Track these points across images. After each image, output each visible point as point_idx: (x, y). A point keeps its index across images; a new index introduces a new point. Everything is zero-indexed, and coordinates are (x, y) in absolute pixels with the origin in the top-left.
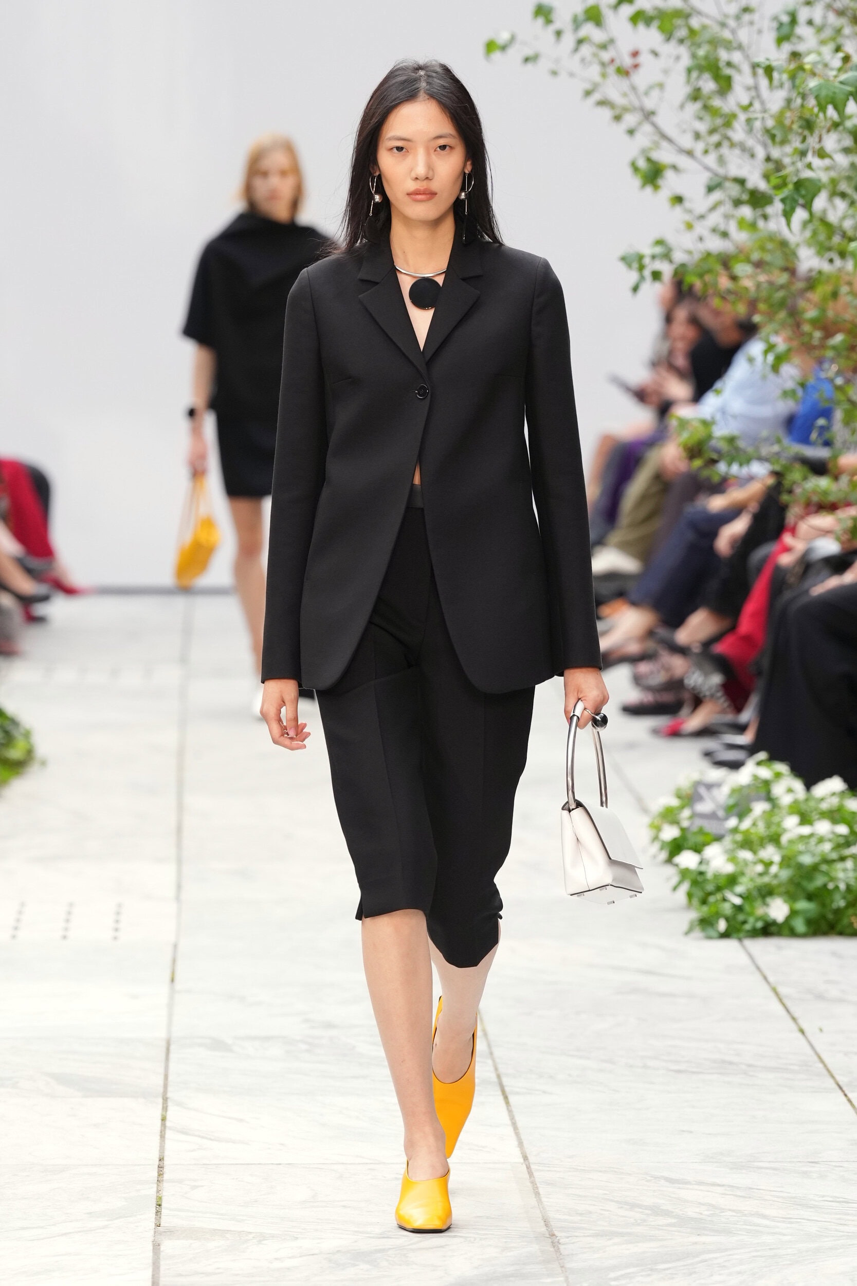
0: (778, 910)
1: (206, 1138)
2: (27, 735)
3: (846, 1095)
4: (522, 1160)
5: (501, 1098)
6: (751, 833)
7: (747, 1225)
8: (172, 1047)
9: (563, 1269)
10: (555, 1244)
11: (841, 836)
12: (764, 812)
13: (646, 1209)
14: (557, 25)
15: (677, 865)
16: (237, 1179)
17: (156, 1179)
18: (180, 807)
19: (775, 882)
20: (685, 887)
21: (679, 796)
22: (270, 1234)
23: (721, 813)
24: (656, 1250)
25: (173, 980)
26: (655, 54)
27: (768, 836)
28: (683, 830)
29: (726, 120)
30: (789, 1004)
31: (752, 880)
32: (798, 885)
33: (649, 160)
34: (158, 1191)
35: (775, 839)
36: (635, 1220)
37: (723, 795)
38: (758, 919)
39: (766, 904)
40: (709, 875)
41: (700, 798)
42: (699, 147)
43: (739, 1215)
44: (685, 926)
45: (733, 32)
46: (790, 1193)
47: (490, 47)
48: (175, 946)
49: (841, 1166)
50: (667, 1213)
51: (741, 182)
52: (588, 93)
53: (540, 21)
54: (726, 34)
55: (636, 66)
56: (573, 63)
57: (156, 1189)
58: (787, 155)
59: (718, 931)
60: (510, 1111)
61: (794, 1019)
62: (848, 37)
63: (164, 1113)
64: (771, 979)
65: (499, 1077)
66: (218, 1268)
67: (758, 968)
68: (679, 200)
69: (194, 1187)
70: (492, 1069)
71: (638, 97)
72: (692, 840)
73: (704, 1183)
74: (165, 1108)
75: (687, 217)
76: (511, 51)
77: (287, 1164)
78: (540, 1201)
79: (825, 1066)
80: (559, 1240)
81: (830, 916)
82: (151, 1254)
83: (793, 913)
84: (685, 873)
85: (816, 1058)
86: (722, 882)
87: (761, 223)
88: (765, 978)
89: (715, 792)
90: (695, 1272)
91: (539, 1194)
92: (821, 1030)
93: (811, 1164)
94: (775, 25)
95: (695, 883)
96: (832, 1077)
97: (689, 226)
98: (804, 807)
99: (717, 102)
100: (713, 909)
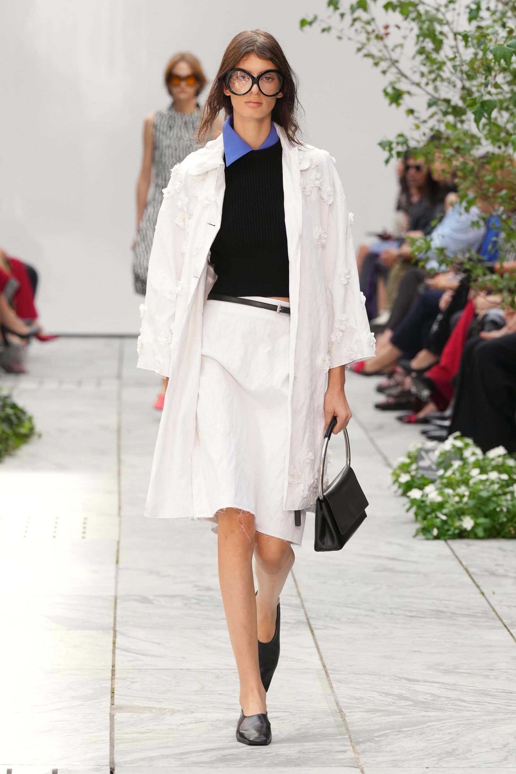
0: (468, 523)
1: (139, 654)
2: (30, 419)
3: (509, 631)
4: (322, 668)
5: (309, 631)
6: (452, 478)
7: (454, 706)
8: (118, 601)
9: (348, 730)
10: (343, 716)
11: (504, 480)
12: (459, 466)
13: (395, 696)
14: (341, 10)
15: (409, 497)
16: (157, 677)
17: (111, 677)
18: (119, 461)
19: (466, 507)
20: (414, 509)
21: (409, 457)
22: (178, 710)
23: (434, 467)
24: (401, 720)
25: (117, 562)
26: (398, 27)
27: (462, 480)
28: (413, 477)
29: (439, 65)
30: (474, 578)
31: (452, 505)
32: (479, 509)
33: (394, 88)
34: (112, 685)
35: (465, 482)
36: (388, 702)
37: (435, 456)
38: (456, 529)
39: (460, 520)
40: (428, 503)
41: (422, 458)
42: (424, 81)
43: (448, 700)
44: (414, 532)
45: (444, 14)
46: (478, 687)
47: (303, 23)
48: (118, 543)
49: (507, 672)
50: (407, 699)
51: (448, 101)
52: (359, 50)
53: (332, 8)
54: (440, 16)
55: (387, 34)
56: (351, 32)
57: (110, 684)
58: (475, 86)
59: (432, 535)
60: (315, 639)
61: (478, 587)
62: (510, 18)
63: (114, 639)
64: (464, 563)
65: (308, 619)
66: (148, 729)
67: (457, 557)
68: (411, 112)
69: (133, 682)
70: (304, 614)
71: (388, 52)
72: (418, 482)
73: (428, 681)
74: (115, 637)
75: (416, 122)
76: (315, 25)
77: (186, 669)
78: (333, 691)
79: (497, 614)
80: (345, 714)
81: (498, 527)
82: (109, 721)
83: (476, 525)
84: (413, 502)
85: (491, 609)
86: (435, 507)
87: (459, 125)
88: (461, 563)
89: (431, 454)
90: (424, 733)
91: (333, 687)
92: (494, 593)
93: (490, 671)
94: (468, 10)
95: (419, 507)
96: (501, 620)
97: (418, 127)
98: (482, 463)
99: (434, 56)
100: (430, 523)
